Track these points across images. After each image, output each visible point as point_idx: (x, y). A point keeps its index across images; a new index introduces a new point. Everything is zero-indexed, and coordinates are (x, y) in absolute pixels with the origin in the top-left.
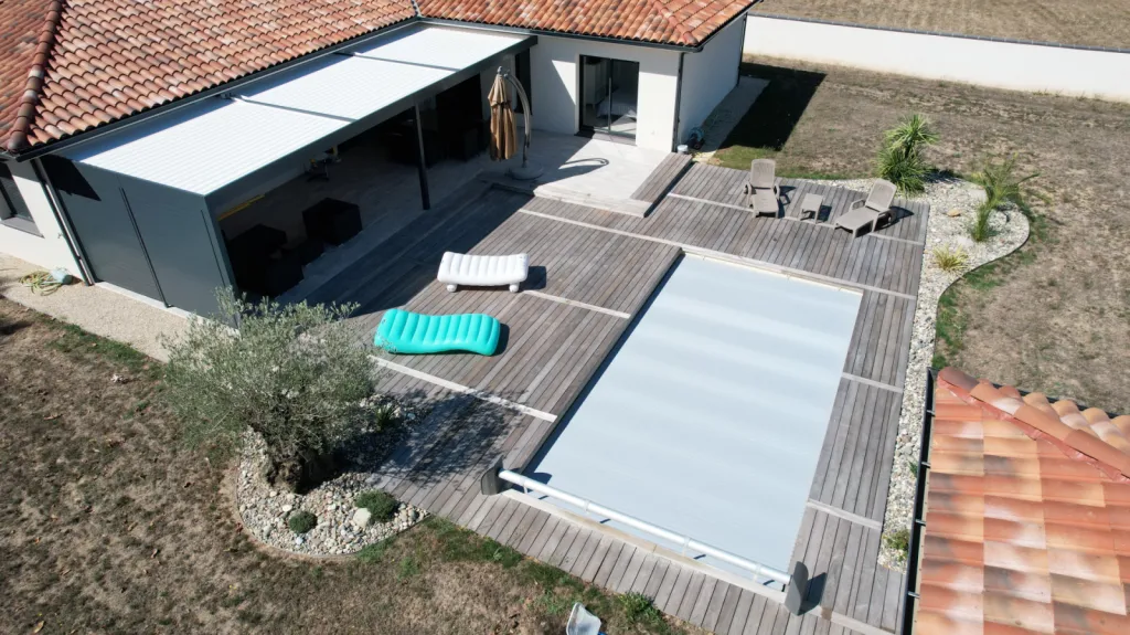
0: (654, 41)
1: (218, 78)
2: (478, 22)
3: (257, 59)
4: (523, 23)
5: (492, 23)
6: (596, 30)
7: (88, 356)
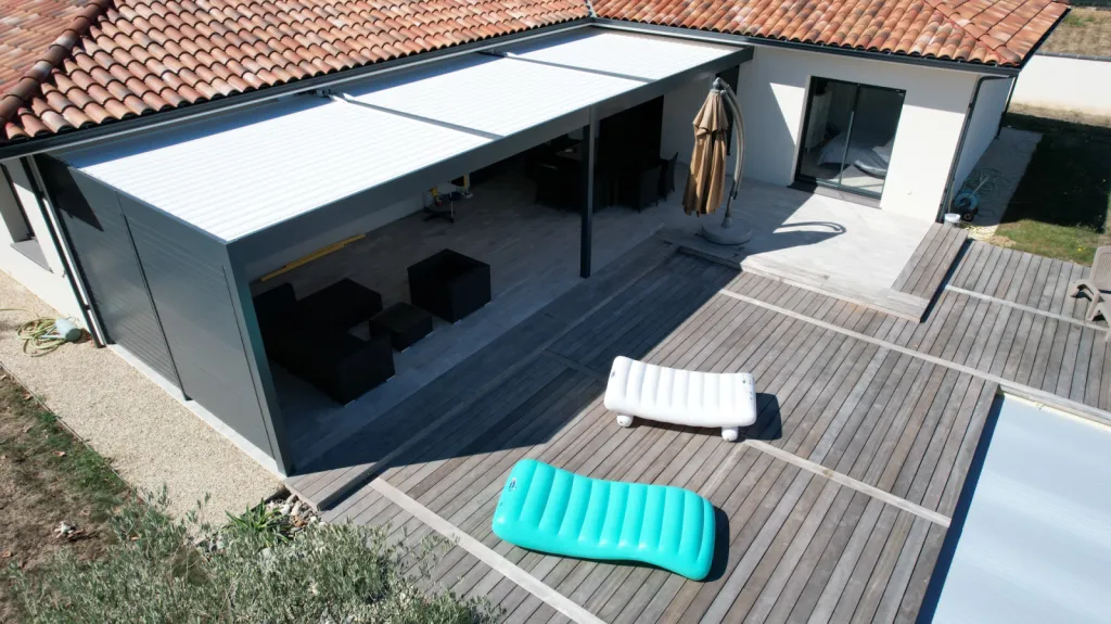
0: (945, 58)
1: (315, 67)
2: (674, 25)
3: (373, 48)
4: (737, 29)
5: (694, 28)
6: (848, 41)
7: (46, 474)
